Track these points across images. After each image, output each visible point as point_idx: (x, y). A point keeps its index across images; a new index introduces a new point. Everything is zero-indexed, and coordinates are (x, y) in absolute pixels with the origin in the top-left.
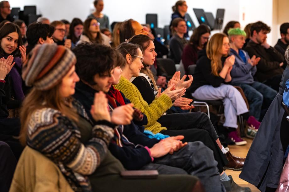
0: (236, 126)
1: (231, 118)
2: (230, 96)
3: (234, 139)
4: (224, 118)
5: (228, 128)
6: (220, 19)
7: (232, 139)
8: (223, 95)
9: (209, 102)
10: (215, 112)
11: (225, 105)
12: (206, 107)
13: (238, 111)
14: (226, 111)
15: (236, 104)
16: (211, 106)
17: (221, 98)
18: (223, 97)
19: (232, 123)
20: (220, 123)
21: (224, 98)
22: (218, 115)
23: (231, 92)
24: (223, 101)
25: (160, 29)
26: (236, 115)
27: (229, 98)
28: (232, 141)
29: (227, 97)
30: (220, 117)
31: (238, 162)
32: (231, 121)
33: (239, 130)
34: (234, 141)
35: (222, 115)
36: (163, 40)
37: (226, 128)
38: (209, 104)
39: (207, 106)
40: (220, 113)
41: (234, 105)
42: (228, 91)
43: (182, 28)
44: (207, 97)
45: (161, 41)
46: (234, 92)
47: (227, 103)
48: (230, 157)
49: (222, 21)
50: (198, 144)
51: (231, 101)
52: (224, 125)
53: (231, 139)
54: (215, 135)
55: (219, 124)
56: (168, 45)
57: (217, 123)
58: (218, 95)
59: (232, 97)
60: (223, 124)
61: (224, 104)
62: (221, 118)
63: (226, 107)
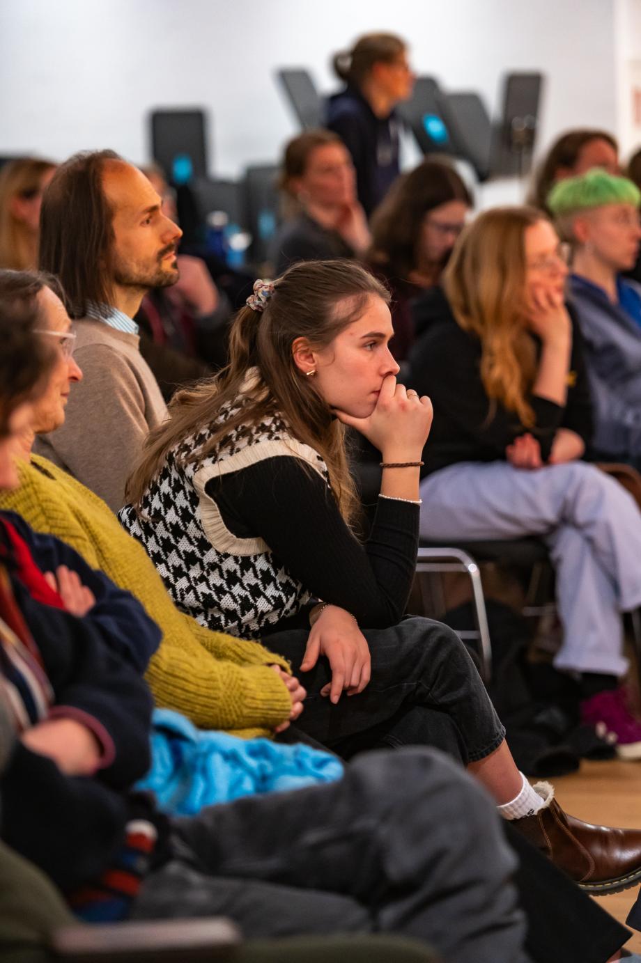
0: (618, 665)
1: (592, 626)
2: (581, 515)
3: (610, 728)
4: (558, 625)
5: (578, 677)
6: (520, 125)
7: (601, 729)
8: (549, 513)
9: (477, 550)
10: (511, 596)
11: (559, 560)
12: (467, 575)
13: (626, 589)
14: (564, 589)
15: (613, 555)
16: (490, 567)
17: (540, 528)
18: (545, 522)
19: (599, 649)
20: (541, 651)
21: (553, 528)
22: (529, 612)
23: (587, 495)
24: (550, 541)
25: (224, 184)
26: (617, 607)
27: (578, 527)
28: (598, 739)
29: (566, 519)
30: (537, 620)
31: (598, 850)
32: (593, 639)
33: (631, 685)
34: (612, 738)
35: (548, 609)
36: (239, 241)
37: (566, 675)
38: (479, 559)
39: (473, 569)
40: (538, 603)
41: (605, 559)
42: (570, 494)
43: (329, 181)
44: (470, 524)
45: (229, 247)
46: (601, 495)
47: (569, 548)
48: (559, 829)
49: (531, 135)
50: (426, 763)
51: (590, 541)
52: (561, 661)
53: (594, 730)
54: (491, 727)
55: (533, 657)
56: (264, 260)
57: (523, 651)
58: (524, 512)
59: (591, 524)
60: (552, 655)
61: (554, 555)
62: (546, 625)
63: (566, 572)
